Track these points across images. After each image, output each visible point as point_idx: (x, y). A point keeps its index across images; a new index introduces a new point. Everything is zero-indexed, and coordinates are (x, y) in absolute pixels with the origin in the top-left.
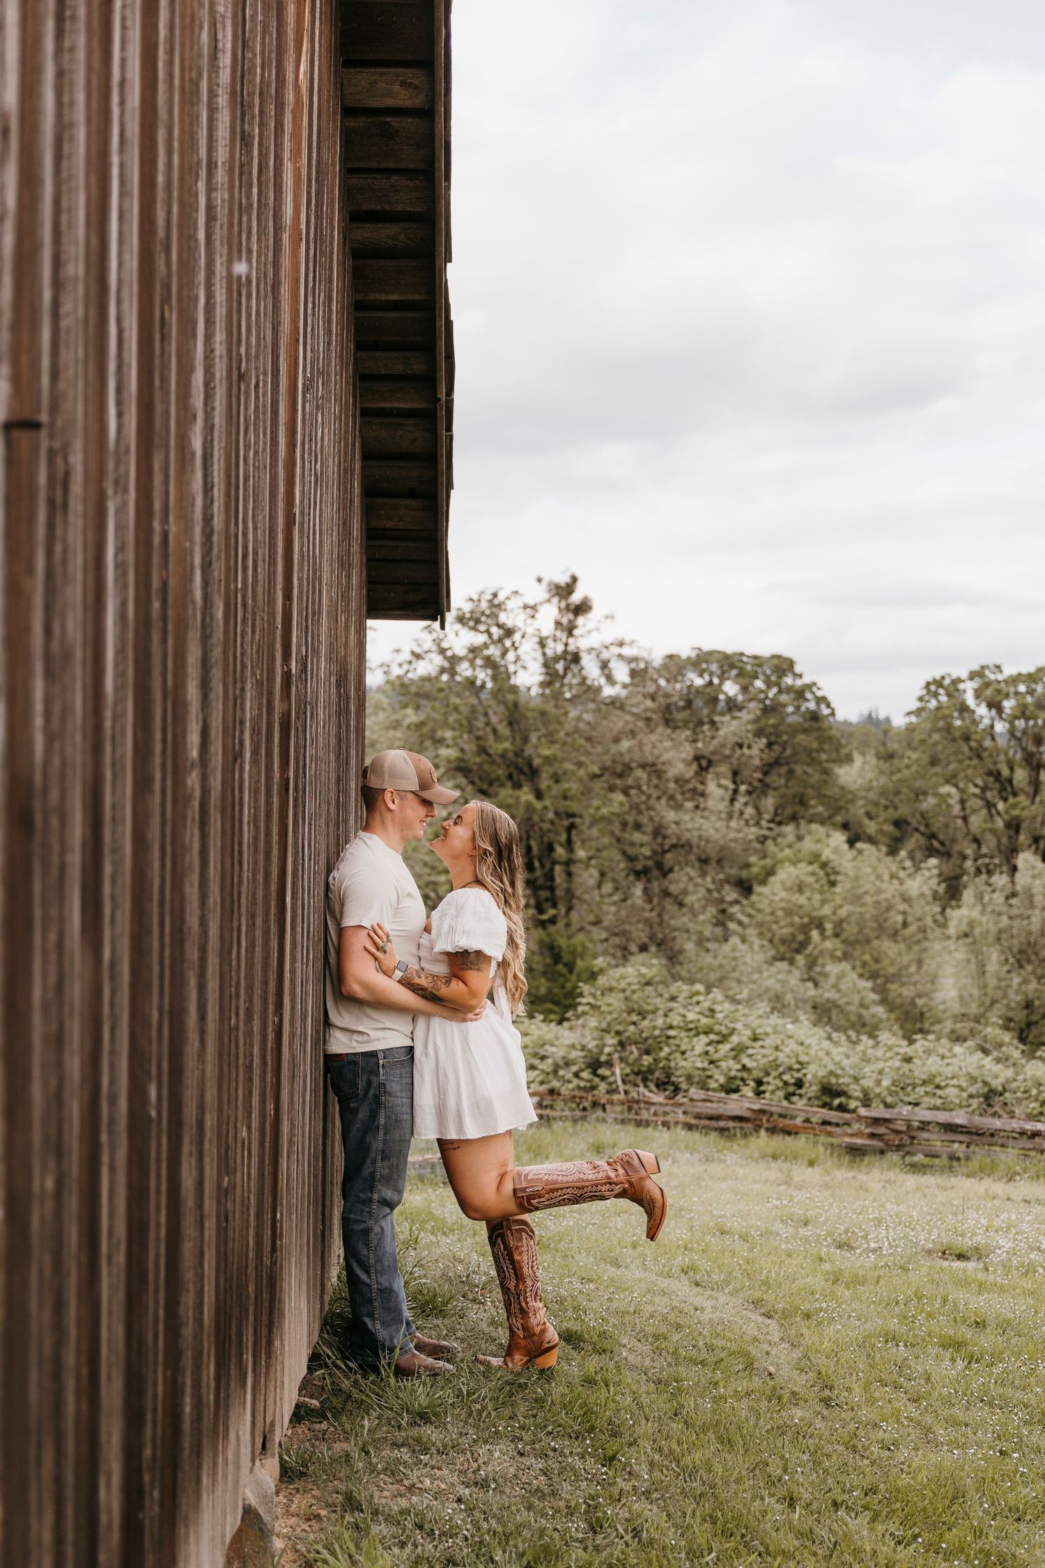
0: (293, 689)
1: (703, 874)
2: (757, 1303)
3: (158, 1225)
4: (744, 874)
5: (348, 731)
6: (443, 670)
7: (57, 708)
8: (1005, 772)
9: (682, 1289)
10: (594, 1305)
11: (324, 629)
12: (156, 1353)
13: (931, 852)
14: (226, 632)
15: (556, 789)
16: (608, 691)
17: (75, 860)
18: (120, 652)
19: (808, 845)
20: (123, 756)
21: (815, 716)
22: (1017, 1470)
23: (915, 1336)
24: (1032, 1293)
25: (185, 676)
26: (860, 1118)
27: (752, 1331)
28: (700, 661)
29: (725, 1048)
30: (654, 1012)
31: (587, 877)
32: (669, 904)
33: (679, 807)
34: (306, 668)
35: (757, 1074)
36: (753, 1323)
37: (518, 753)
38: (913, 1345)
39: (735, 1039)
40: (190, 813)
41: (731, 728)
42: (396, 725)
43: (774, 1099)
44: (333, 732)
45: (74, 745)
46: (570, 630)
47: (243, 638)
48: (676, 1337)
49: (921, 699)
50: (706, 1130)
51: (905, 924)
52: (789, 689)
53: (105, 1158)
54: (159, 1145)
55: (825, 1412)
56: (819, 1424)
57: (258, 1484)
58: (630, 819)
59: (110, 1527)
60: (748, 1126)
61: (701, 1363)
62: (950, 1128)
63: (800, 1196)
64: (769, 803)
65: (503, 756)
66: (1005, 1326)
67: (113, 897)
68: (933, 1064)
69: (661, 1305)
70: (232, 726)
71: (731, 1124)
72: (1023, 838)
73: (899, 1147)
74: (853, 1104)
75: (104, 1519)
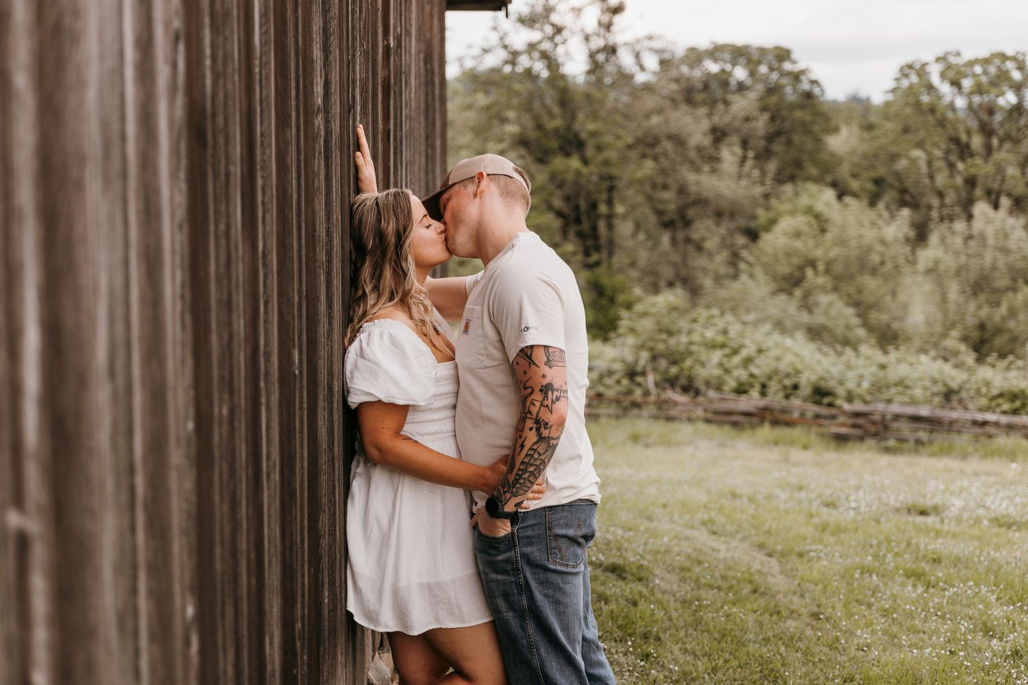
0: (392, 60)
1: (718, 224)
2: (761, 546)
3: (302, 458)
4: (753, 224)
5: (434, 99)
6: (506, 62)
7: (220, 53)
8: (964, 137)
9: (702, 537)
10: (634, 546)
11: (414, 15)
12: (303, 553)
13: (903, 204)
14: (340, 9)
15: (600, 158)
16: (641, 78)
17: (237, 170)
18: (264, 15)
19: (804, 200)
20: (268, 96)
21: (809, 96)
22: (962, 664)
23: (885, 570)
24: (979, 538)
25: (311, 40)
26: (844, 413)
27: (756, 566)
28: (715, 52)
29: (736, 360)
30: (680, 331)
31: (624, 229)
32: (691, 249)
33: (698, 170)
34: (401, 44)
35: (762, 380)
36: (758, 561)
37: (568, 128)
38: (883, 576)
39: (744, 353)
40: (317, 146)
41: (741, 105)
42: (469, 107)
43: (775, 398)
44: (423, 98)
45: (234, 84)
46: (608, 27)
47: (353, 15)
48: (697, 569)
49: (897, 79)
50: (721, 423)
51: (883, 263)
52: (789, 74)
53: (263, 400)
54: (301, 396)
55: (814, 623)
56: (809, 632)
57: (378, 670)
58: (659, 180)
59: (273, 675)
60: (755, 420)
61: (717, 588)
62: (916, 419)
63: (794, 471)
64: (772, 166)
65: (556, 131)
66: (956, 562)
67: (263, 203)
68: (902, 370)
69: (686, 547)
70: (347, 85)
71: (740, 418)
72: (978, 192)
73: (876, 435)
74: (839, 402)
75: (269, 667)
